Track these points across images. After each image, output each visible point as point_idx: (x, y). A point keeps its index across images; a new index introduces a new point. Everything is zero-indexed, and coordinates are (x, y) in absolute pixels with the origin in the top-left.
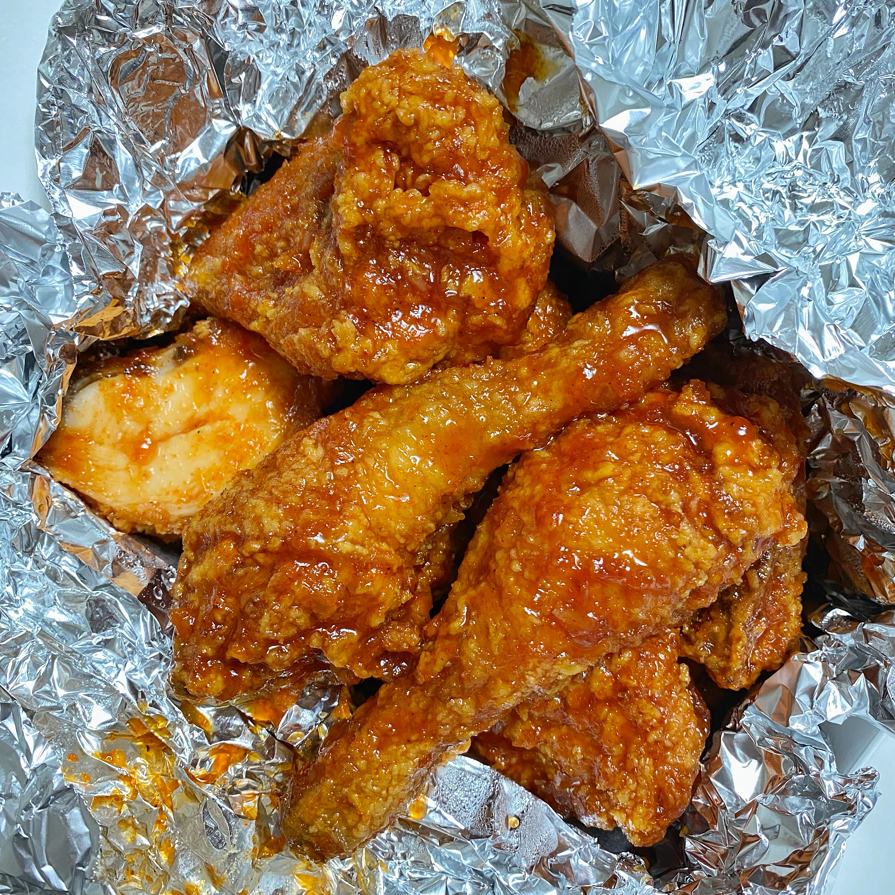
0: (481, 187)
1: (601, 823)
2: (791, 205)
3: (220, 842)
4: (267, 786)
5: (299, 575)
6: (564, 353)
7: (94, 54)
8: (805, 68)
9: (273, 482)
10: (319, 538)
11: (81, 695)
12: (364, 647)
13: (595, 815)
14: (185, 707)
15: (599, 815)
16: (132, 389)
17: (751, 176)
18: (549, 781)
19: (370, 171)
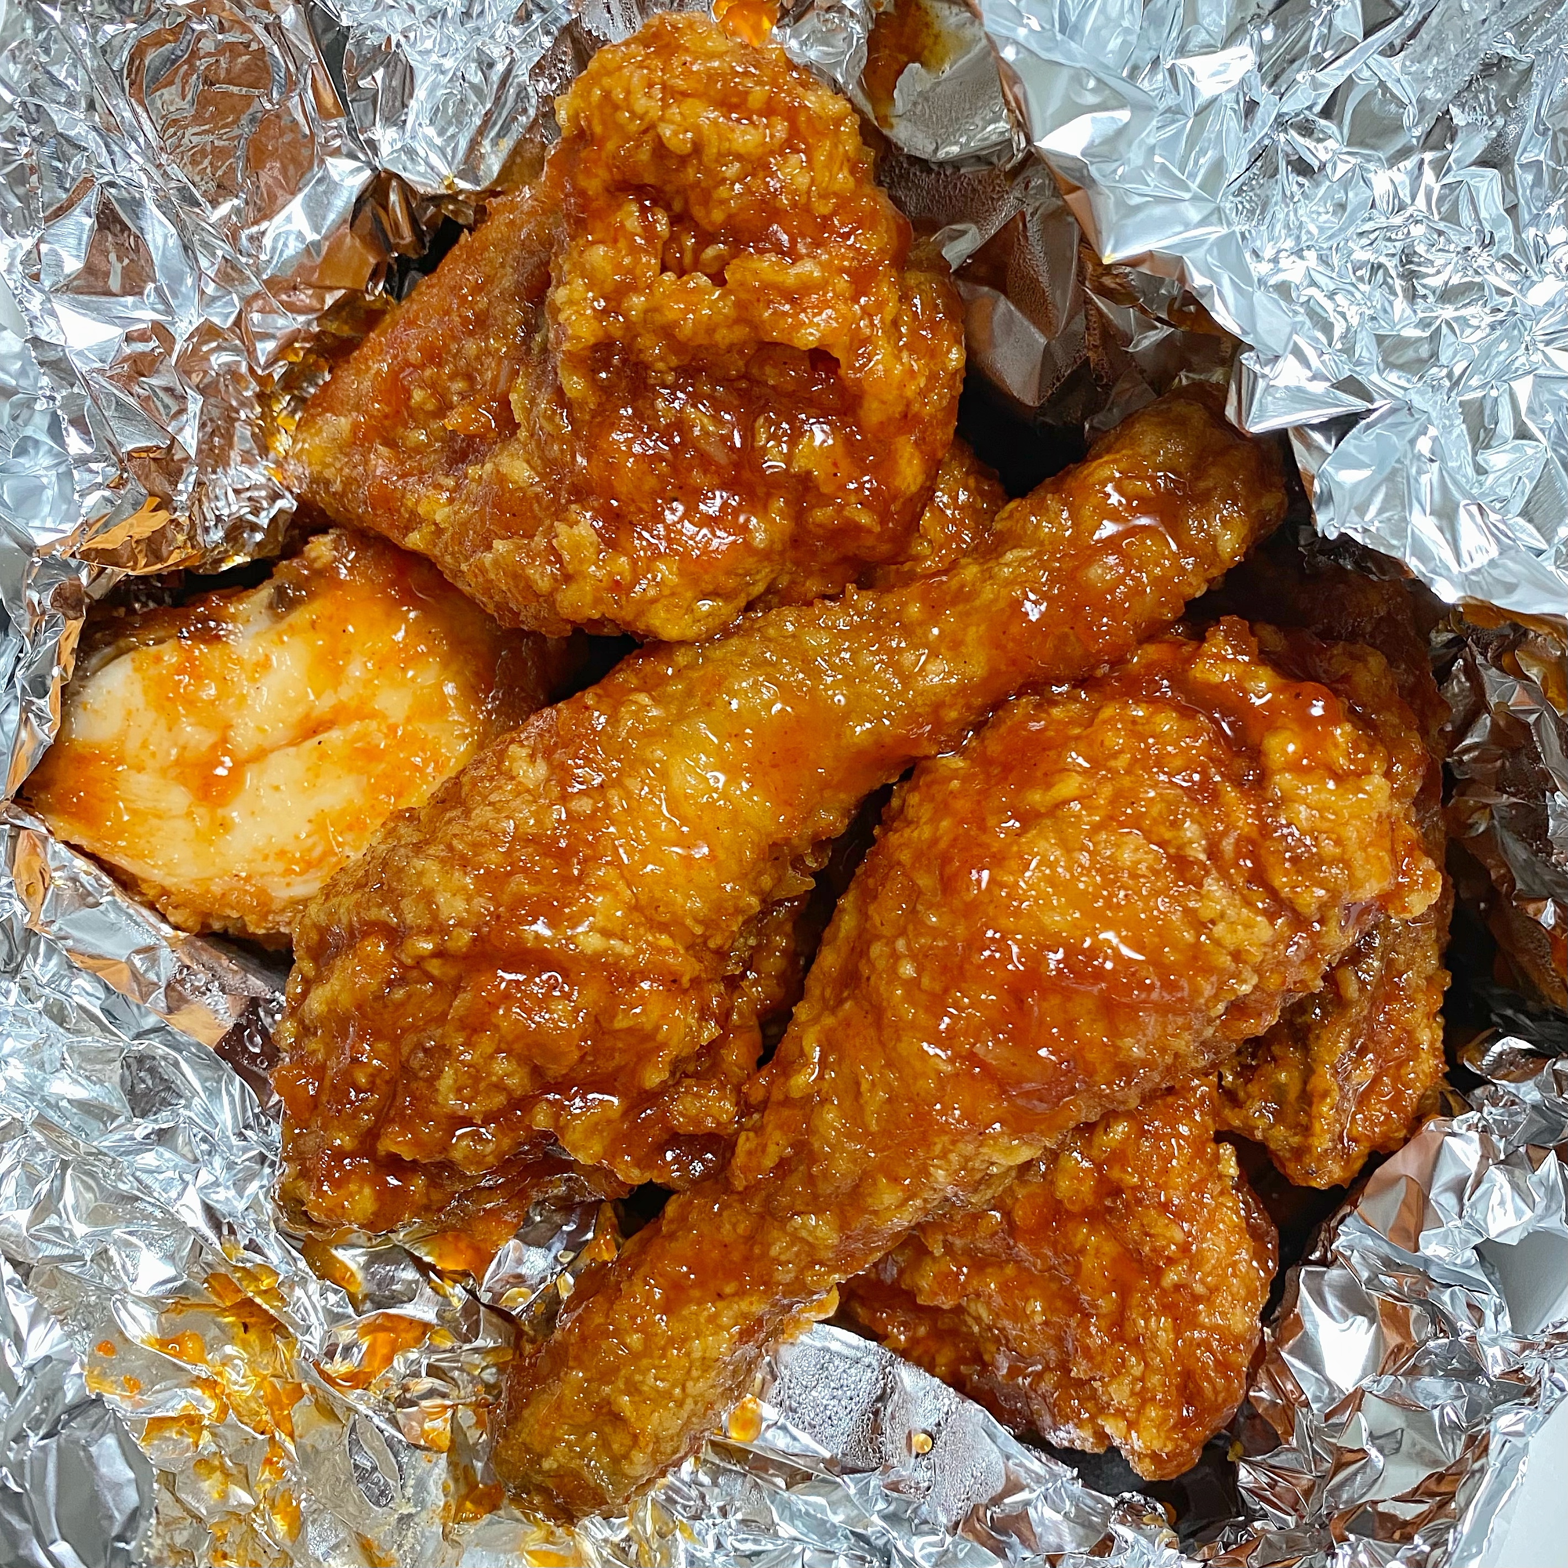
0: (823, 266)
1: (1084, 1440)
2: (1404, 290)
3: (382, 1493)
4: (467, 1391)
5: (506, 997)
6: (988, 576)
7: (94, 35)
8: (1423, 32)
9: (455, 828)
10: (540, 928)
11: (118, 1233)
12: (634, 1126)
13: (1070, 1426)
14: (310, 1249)
15: (1076, 1426)
16: (193, 665)
17: (1330, 238)
18: (985, 1366)
19: (615, 241)
